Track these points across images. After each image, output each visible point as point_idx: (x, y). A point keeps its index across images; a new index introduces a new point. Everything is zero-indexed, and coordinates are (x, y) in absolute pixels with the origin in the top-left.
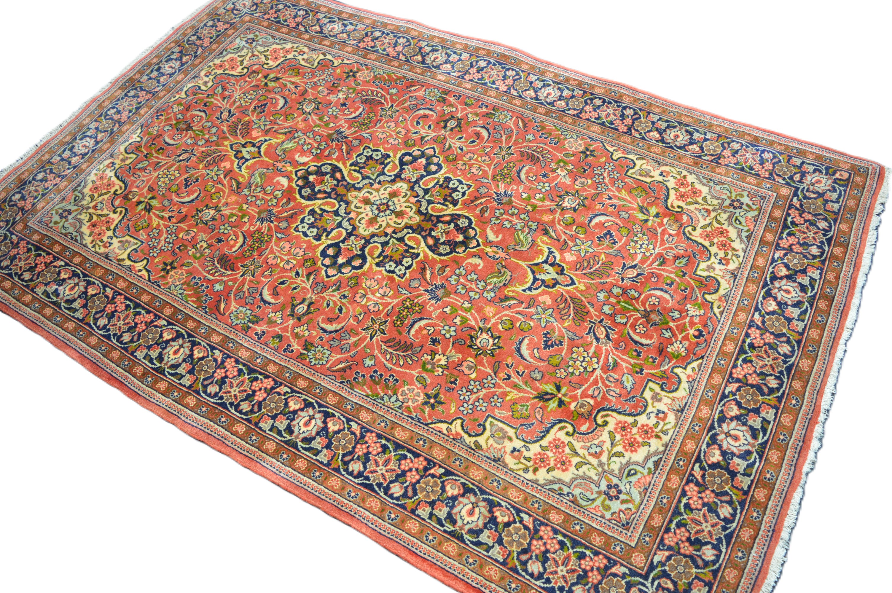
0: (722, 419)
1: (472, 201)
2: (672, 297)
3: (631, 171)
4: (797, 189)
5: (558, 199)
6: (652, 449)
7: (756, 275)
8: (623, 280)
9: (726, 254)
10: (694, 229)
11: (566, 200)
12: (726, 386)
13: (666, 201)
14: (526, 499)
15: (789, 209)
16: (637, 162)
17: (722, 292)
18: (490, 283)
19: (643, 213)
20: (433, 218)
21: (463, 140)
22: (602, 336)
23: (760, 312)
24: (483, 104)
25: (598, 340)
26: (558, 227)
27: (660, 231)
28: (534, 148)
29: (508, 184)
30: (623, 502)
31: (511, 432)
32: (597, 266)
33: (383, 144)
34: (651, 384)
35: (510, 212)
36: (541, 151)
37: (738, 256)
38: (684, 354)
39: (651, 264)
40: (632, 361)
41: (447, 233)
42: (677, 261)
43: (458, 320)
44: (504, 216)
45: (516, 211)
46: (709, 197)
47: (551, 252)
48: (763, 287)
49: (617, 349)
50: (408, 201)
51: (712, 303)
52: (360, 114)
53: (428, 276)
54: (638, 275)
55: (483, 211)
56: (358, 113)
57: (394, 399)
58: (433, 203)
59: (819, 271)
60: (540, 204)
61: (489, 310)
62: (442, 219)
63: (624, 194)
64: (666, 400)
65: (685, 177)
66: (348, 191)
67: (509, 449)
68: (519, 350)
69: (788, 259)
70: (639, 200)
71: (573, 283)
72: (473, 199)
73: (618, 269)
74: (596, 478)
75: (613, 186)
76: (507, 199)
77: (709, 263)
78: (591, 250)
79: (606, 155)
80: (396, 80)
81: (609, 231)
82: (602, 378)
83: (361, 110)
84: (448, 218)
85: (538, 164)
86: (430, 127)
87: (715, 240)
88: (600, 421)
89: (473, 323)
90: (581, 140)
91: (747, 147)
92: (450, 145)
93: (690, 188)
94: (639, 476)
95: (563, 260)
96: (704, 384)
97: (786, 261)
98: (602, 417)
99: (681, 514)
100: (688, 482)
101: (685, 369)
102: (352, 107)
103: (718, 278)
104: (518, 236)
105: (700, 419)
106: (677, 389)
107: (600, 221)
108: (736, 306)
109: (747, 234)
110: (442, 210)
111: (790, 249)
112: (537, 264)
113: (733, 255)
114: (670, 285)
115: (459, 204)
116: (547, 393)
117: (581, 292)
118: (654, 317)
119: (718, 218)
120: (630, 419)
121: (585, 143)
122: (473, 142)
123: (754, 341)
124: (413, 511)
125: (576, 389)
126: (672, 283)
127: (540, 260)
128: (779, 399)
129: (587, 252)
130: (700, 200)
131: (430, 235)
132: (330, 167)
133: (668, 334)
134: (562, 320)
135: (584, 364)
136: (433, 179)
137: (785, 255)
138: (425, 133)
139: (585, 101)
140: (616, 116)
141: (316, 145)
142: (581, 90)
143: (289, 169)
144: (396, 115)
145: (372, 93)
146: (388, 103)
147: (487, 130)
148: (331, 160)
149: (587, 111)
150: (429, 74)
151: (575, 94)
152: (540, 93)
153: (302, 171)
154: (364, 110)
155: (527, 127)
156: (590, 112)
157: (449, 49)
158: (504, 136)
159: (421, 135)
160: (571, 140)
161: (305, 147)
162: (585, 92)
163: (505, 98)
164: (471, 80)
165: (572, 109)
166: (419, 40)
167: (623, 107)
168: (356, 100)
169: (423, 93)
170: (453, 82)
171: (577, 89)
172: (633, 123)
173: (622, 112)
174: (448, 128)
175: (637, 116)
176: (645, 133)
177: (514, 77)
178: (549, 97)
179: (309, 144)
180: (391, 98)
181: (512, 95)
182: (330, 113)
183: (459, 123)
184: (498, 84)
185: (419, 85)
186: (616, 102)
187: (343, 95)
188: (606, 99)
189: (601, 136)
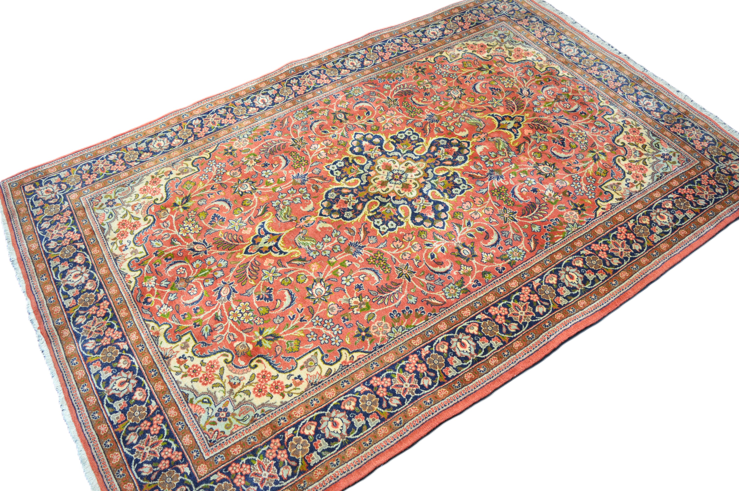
0: (91, 277)
1: (365, 229)
2: (186, 305)
3: (320, 355)
4: (197, 485)
5: (328, 283)
6: (112, 233)
7: (153, 373)
8: (225, 283)
9: (186, 367)
10: (226, 361)
11: (323, 289)
12: (105, 293)
13: (268, 360)
14: (144, 167)
15: (183, 456)
16: (327, 367)
17: (162, 338)
18: (284, 208)
19: (271, 335)
20: (365, 200)
21: (439, 250)
22: (195, 247)
23: (126, 352)
24: (479, 285)
25: (195, 243)
26: (301, 269)
27: (245, 335)
28: (396, 296)
29: (367, 259)
30: (102, 204)
31: (181, 176)
32: (248, 274)
33: (467, 198)
34: (145, 254)
35: (338, 247)
36: (389, 300)
37: (178, 373)
38: (144, 283)
39: (221, 309)
40: (166, 253)
41: (346, 202)
42: (209, 328)
43: (271, 181)
44: (336, 241)
45: (336, 251)
46: (247, 398)
47: (281, 252)
48: (140, 369)
49: (180, 250)
50: (393, 192)
51: (159, 326)
52: (515, 196)
53: (316, 179)
54: (220, 296)
55: (350, 231)
56: (518, 196)
57: (246, 136)
58: (380, 205)
59: (115, 424)
60: (332, 270)
61: (264, 199)
62: (361, 204)
63: (298, 333)
64: (129, 255)
65: (283, 395)
66: (428, 164)
67: (173, 172)
68: (225, 201)
69: (144, 409)
70: (286, 341)
71: (246, 252)
72: (368, 230)
73: (235, 286)
74: (124, 200)
75: (313, 330)
76: (352, 251)
77: (190, 349)
78: (263, 278)
79: (351, 346)
80: (552, 236)
81: (271, 300)
82: (171, 232)
83: (522, 199)
84: (359, 208)
85: (375, 289)
86: (471, 235)
87: (204, 369)
88: (150, 218)
89: (262, 187)
90: (383, 338)
91: (276, 482)
92: (439, 240)
93: (268, 390)
94: (106, 218)
95: (270, 256)
96: (117, 281)
97: (144, 406)
98: (150, 220)
99: (72, 225)
100: (81, 238)
101: (135, 278)
102: (528, 194)
103: (173, 345)
104: (311, 240)
105: (102, 266)
106: (129, 265)
107: (285, 300)
108: (144, 339)
109: (190, 397)
110: (369, 208)
111: (149, 418)
112: (278, 240)
113: (182, 371)
114: (196, 310)
115: (369, 220)
116: (187, 201)
117: (236, 253)
118: (181, 284)
119: (222, 388)
120: (136, 232)
121: (378, 339)
122: (433, 257)
123: (112, 330)
124: (180, 124)
125: (177, 215)
126: (196, 312)
127: (280, 243)
128: (69, 315)
129: (265, 275)
130: (250, 388)
131: (352, 192)
132: (460, 161)
133: (164, 284)
134: (224, 232)
135: (187, 228)
136: (407, 214)
137: (149, 411)
138: (465, 230)
139: (435, 372)
140: (397, 386)
141: (492, 160)
142: (453, 377)
143: (474, 140)
144: (501, 219)
145: (541, 213)
146: (521, 219)
147: (441, 273)
148: (469, 164)
149: (420, 365)
150: (548, 262)
151: (451, 368)
152: (470, 339)
153: (466, 145)
154: (521, 201)
155: (427, 304)
156: (416, 366)
157: (582, 294)
158: (426, 282)
159: (464, 226)
160: (389, 330)
161: (493, 153)
162: (448, 379)
163: (478, 305)
164: (520, 290)
165: (429, 354)
166: (609, 275)
167: (404, 400)
168: (537, 200)
169: (521, 248)
170: (525, 276)
171: (457, 375)
172: (377, 396)
173: (399, 395)
174: (461, 247)
175: (384, 405)
176: (358, 399)
177: (506, 327)
178: (458, 344)
179: (496, 157)
180: (527, 223)
181: (479, 313)
182: (529, 179)
183: (464, 257)
184: (502, 309)
185: (534, 249)
186: (416, 398)
187: (550, 195)
188: (426, 392)
189: (377, 356)
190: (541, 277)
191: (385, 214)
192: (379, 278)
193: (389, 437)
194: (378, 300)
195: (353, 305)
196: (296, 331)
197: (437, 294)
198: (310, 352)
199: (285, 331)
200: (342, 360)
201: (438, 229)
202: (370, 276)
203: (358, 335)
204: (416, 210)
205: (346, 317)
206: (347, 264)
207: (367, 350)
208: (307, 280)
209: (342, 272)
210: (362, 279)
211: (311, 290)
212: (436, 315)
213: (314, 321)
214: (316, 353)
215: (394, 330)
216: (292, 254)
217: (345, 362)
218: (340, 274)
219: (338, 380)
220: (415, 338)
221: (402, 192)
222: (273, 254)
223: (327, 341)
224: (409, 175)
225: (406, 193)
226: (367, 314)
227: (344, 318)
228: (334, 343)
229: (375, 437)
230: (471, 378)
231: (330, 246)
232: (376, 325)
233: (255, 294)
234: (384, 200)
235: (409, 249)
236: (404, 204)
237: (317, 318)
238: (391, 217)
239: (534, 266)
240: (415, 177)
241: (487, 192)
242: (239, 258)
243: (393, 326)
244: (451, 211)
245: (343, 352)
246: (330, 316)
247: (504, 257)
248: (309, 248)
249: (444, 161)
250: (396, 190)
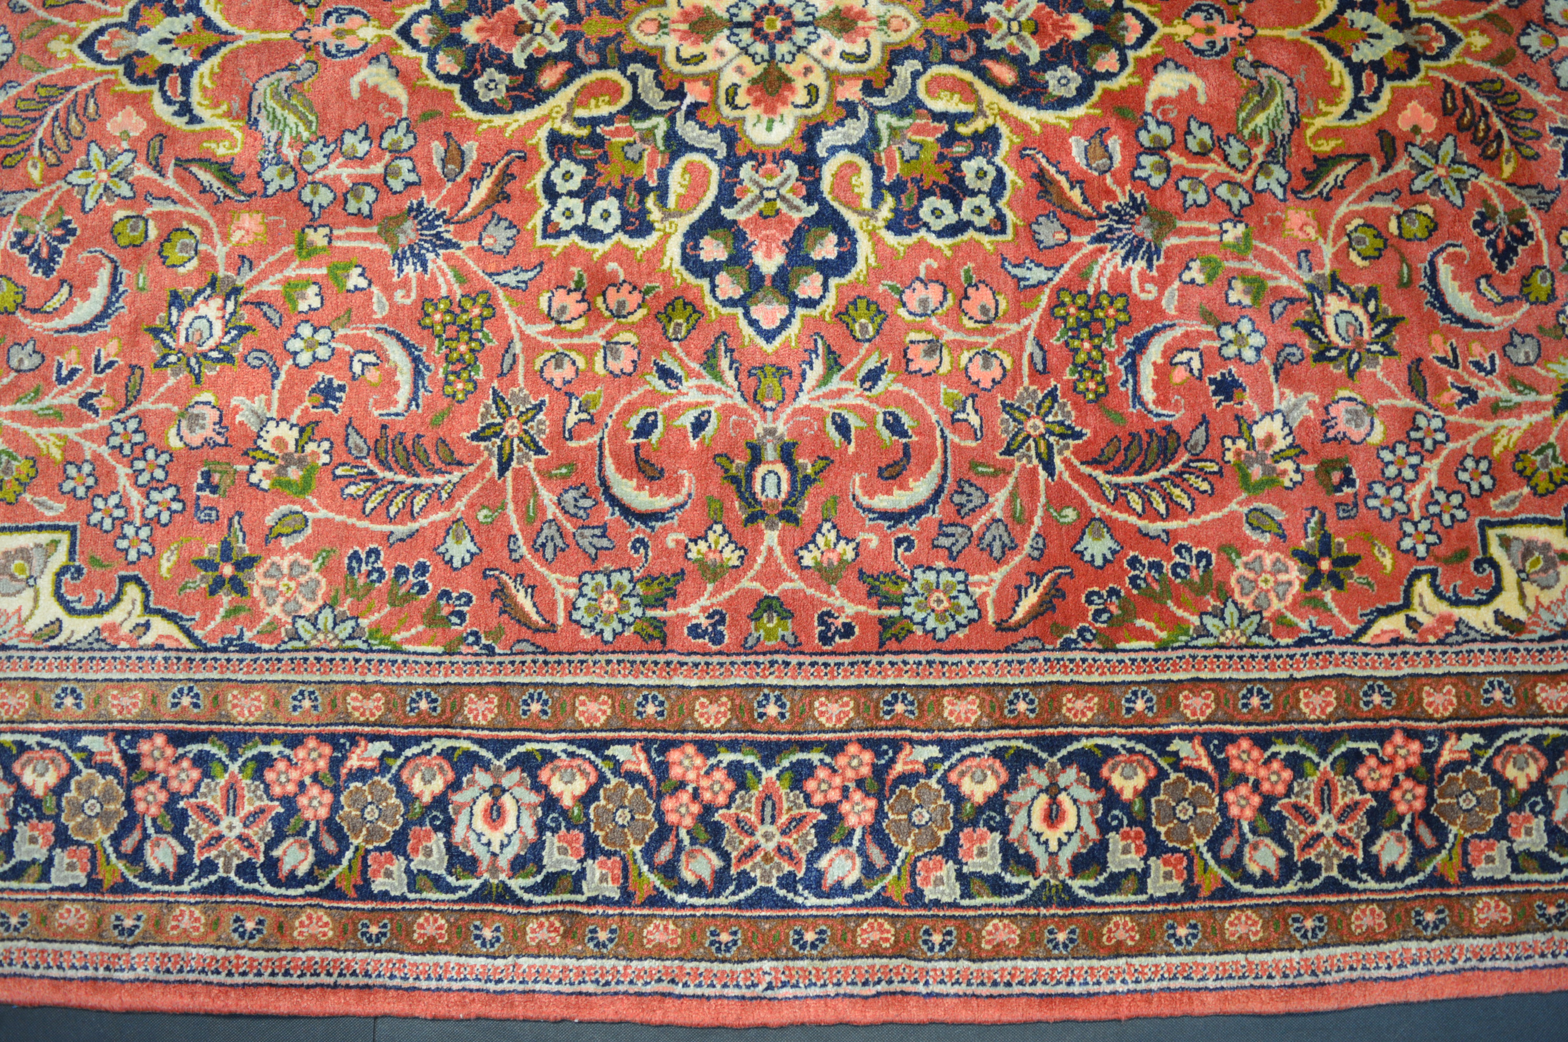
1: (506, 176)
3: (60, 558)
5: (245, 317)
11: (218, 328)
16: (56, 611)
20: (592, 59)
21: (687, 420)
24: (717, 638)
26: (202, 213)
28: (420, 501)
29: (426, 301)
32: (40, 134)
33: (949, 266)
35: (369, 194)
36: (388, 501)
41: (519, 28)
44: (377, 169)
45: (352, 207)
47: (185, 109)
50: (711, 79)
52: (1133, 369)
55: (454, 154)
56: (1147, 372)
58: (627, 110)
60: (291, 272)
62: (563, 67)
63: (49, 440)
66: (927, 34)
71: (87, 46)
72: (510, 188)
75: (97, 458)
76: (403, 240)
78: (75, 178)
79: (165, 588)
80: (1129, 612)
81: (48, 271)
83: (1148, 394)
84: (547, 78)
85: (373, 432)
86: (843, 428)
90: (275, 623)
92: (719, 377)
95: (141, 103)
102: (1189, 389)
104: (302, 117)
107: (86, 297)
110: (582, 98)
112: (207, 53)
115: (543, 148)
117: (56, 31)
121: (255, 615)
122: (645, 429)
127: (205, 68)
129: (86, 166)
132: (1055, 89)
136: (687, 203)
138: (840, 393)
139: (342, 841)
140: (203, 809)
141: (1176, 159)
142: (385, 896)
143: (1181, 30)
144: (1004, 427)
145: (1167, 498)
146: (1077, 476)
147: (626, 511)
148: (1076, 122)
149: (315, 790)
150: (1022, 706)
151: (398, 865)
152: (532, 807)
153: (1131, 37)
154: (1137, 397)
155: (494, 595)
156: (302, 785)
157: (1036, 900)
158: (552, 511)
159: (850, 377)
160: (310, 608)
161: (1204, 134)
162: (364, 892)
163: (651, 709)
164: (835, 748)
165: (372, 772)
166: (1192, 892)
167: (192, 868)
168: (1200, 434)
169: (977, 592)
170: (900, 708)
171: (404, 899)
172: (129, 803)
173: (187, 844)
174: (770, 453)
175: (128, 845)
176: (74, 771)
177: (679, 849)
178: (486, 799)
179: (1203, 154)
180: (1081, 506)
181: (631, 742)
182: (1245, 326)
183: (748, 498)
184: (719, 775)
185: (1019, 625)
186: (224, 886)
187: (1269, 440)
188: (268, 888)
189: (215, 675)
190: (948, 747)
191: (616, 155)
192: (414, 398)
193: (75, 948)
194: (352, 480)
195: (266, 446)
196: (45, 431)
197: (552, 578)
198: (40, 528)
199: (19, 407)
200: (107, 618)
201: (748, 331)
202: (392, 372)
203: (207, 565)
204: (732, 202)
205: (216, 478)
206: (355, 280)
207: (199, 633)
208: (195, 263)
209: (316, 303)
210: (357, 368)
211: (181, 309)
212: (490, 651)
213: (118, 428)
214: (55, 543)
215: (326, 618)
216: (215, 135)
217: (113, 628)
218: (303, 306)
219: (55, 674)
220: (366, 689)
221: (741, 99)
222: (157, 101)
223: (107, 524)
224: (826, 38)
225: (751, 114)
226: (284, 508)
227: (207, 475)
228: (122, 544)
229: (44, 920)
230: (432, 940)
231: (346, 174)
232: (285, 564)
233: (18, 223)
234: (653, 97)
235: (589, 352)
236: (711, 153)
237: (133, 425)
238: (625, 180)
239: (961, 690)
240: (834, 62)
241: (1042, 284)
242: (53, 56)
243: (329, 604)
244: (853, 285)
245: (133, 592)
246: (174, 442)
247: (888, 587)
248: (278, 143)
249: (996, 55)
250: (728, 78)
